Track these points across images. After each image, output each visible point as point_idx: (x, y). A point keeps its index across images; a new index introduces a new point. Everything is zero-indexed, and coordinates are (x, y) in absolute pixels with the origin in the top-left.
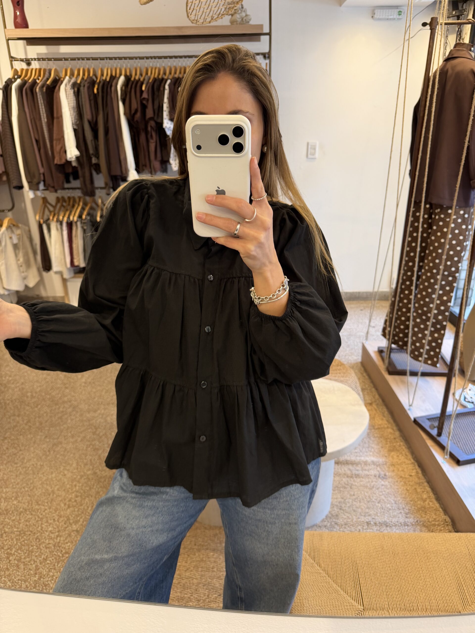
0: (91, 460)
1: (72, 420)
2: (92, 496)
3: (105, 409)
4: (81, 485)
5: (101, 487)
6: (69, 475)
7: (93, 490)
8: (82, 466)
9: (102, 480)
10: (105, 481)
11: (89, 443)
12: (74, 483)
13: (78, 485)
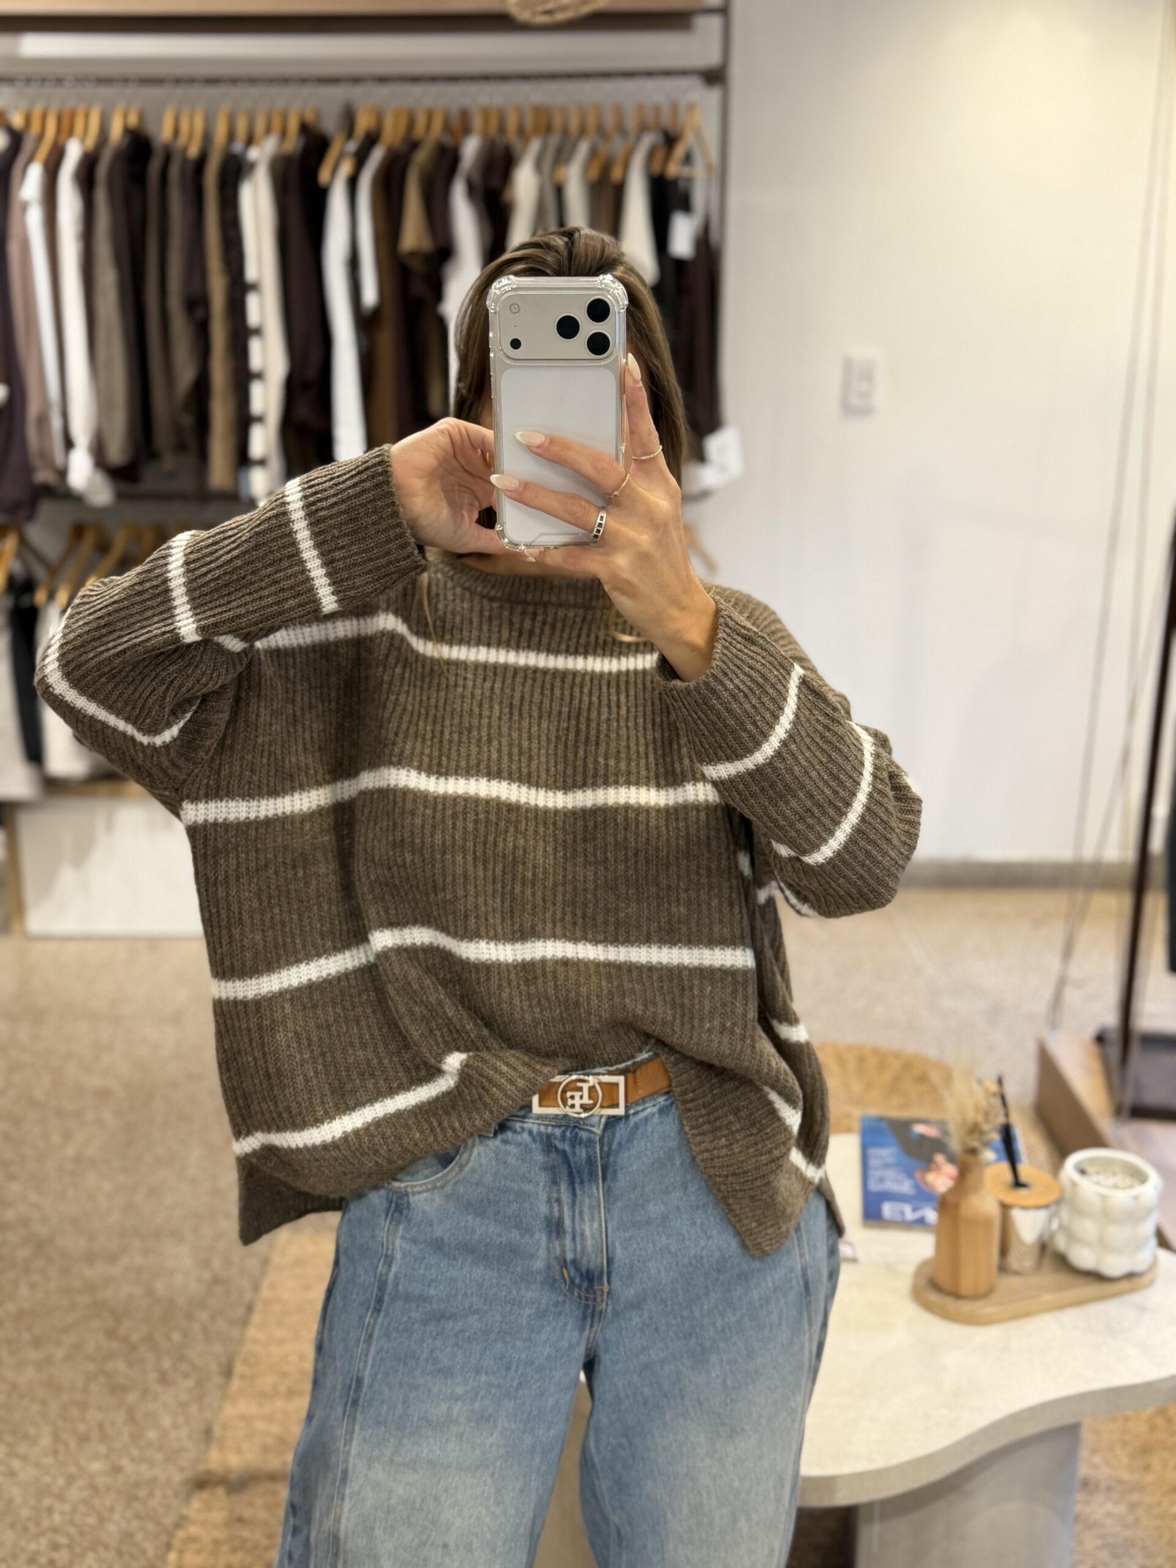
0: (101, 1425)
1: (33, 1286)
2: (106, 1547)
3: (146, 1252)
4: (67, 1508)
5: (138, 1517)
6: (27, 1473)
7: (111, 1527)
8: (73, 1444)
9: (142, 1493)
10: (151, 1495)
11: (91, 1367)
12: (47, 1502)
13: (58, 1506)
